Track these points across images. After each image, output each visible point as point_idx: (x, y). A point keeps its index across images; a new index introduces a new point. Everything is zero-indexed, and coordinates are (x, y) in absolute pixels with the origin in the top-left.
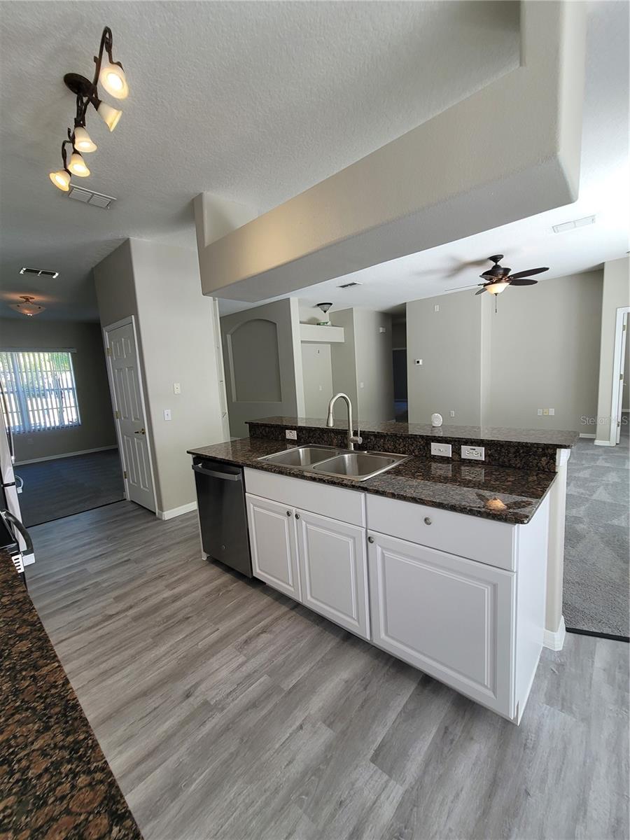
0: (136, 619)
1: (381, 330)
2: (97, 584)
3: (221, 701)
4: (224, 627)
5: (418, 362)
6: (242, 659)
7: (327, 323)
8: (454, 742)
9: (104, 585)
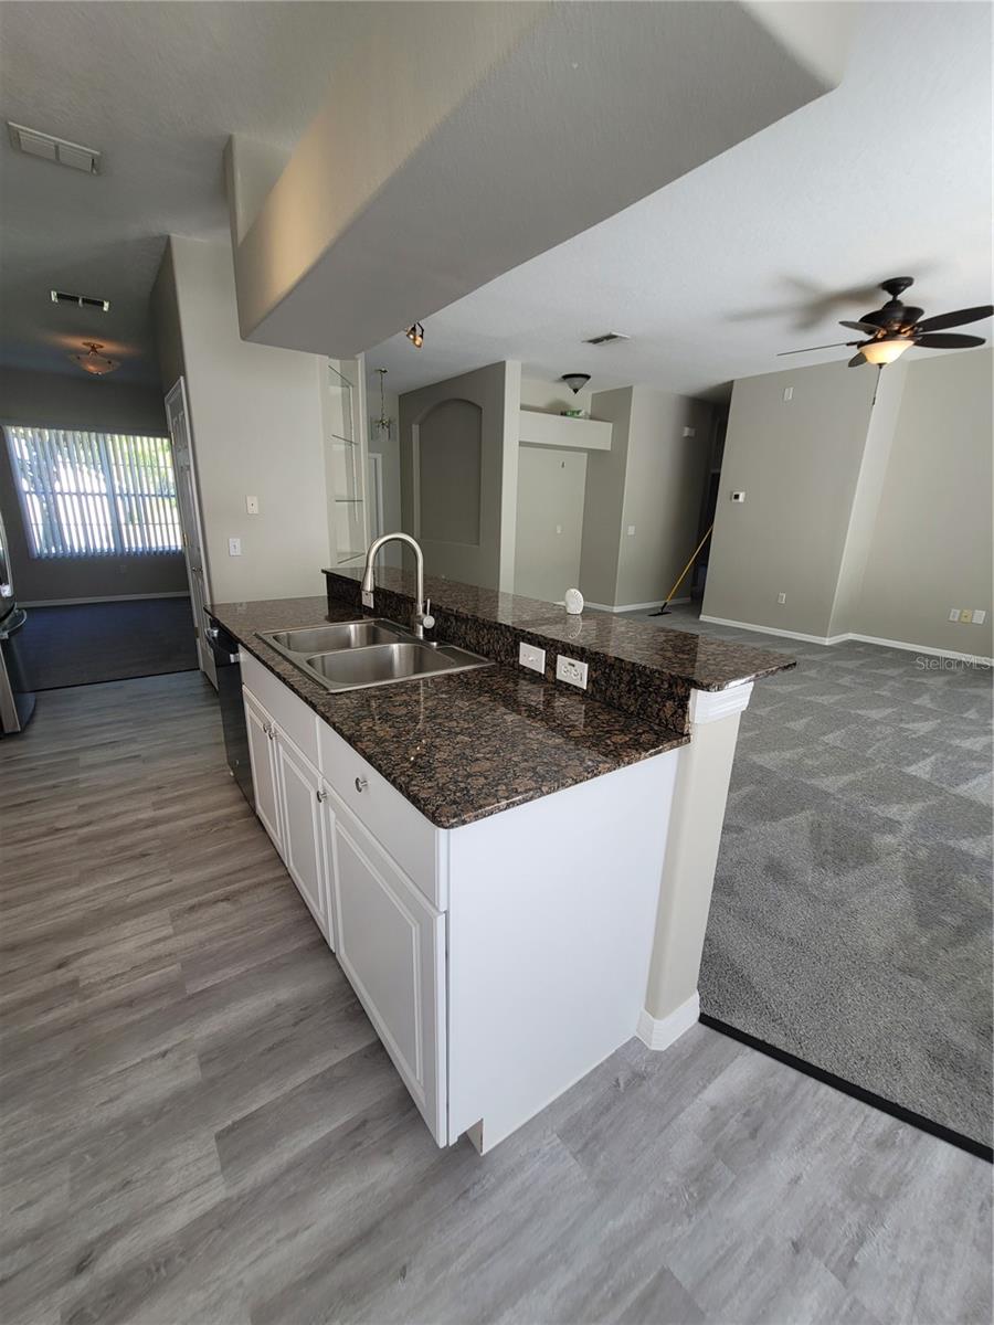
0: (83, 841)
1: (686, 432)
2: (76, 782)
3: (95, 984)
4: (179, 880)
5: (737, 497)
6: (169, 930)
7: (578, 412)
8: (359, 1148)
9: (82, 786)
